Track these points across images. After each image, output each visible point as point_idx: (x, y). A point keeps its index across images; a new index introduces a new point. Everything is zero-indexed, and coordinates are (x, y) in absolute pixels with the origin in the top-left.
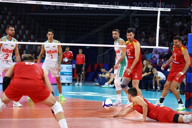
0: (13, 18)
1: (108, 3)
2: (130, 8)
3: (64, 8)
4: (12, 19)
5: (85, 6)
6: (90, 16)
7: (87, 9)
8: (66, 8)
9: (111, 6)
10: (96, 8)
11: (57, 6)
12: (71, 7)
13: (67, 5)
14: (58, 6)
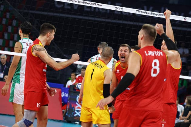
0: (7, 15)
1: (151, 8)
2: (185, 19)
3: (86, 9)
4: (5, 17)
5: (118, 10)
6: (124, 25)
7: (120, 13)
8: (89, 10)
9: (156, 13)
10: (133, 14)
11: (74, 5)
12: (95, 8)
13: (90, 5)
14: (76, 4)
